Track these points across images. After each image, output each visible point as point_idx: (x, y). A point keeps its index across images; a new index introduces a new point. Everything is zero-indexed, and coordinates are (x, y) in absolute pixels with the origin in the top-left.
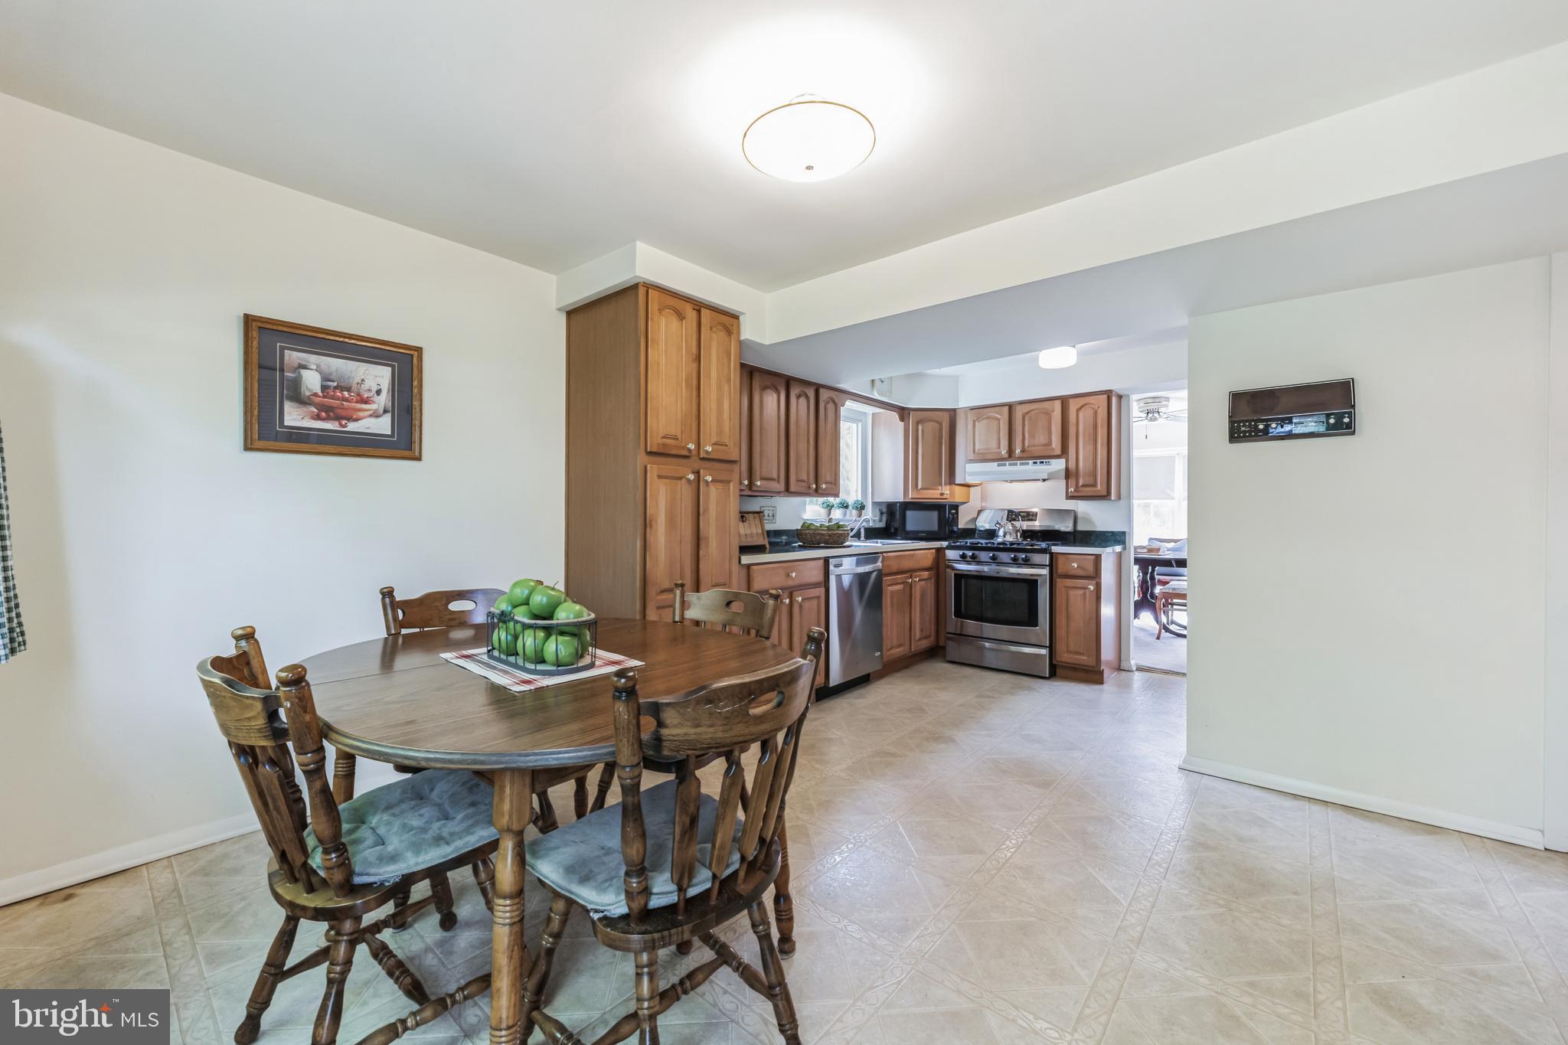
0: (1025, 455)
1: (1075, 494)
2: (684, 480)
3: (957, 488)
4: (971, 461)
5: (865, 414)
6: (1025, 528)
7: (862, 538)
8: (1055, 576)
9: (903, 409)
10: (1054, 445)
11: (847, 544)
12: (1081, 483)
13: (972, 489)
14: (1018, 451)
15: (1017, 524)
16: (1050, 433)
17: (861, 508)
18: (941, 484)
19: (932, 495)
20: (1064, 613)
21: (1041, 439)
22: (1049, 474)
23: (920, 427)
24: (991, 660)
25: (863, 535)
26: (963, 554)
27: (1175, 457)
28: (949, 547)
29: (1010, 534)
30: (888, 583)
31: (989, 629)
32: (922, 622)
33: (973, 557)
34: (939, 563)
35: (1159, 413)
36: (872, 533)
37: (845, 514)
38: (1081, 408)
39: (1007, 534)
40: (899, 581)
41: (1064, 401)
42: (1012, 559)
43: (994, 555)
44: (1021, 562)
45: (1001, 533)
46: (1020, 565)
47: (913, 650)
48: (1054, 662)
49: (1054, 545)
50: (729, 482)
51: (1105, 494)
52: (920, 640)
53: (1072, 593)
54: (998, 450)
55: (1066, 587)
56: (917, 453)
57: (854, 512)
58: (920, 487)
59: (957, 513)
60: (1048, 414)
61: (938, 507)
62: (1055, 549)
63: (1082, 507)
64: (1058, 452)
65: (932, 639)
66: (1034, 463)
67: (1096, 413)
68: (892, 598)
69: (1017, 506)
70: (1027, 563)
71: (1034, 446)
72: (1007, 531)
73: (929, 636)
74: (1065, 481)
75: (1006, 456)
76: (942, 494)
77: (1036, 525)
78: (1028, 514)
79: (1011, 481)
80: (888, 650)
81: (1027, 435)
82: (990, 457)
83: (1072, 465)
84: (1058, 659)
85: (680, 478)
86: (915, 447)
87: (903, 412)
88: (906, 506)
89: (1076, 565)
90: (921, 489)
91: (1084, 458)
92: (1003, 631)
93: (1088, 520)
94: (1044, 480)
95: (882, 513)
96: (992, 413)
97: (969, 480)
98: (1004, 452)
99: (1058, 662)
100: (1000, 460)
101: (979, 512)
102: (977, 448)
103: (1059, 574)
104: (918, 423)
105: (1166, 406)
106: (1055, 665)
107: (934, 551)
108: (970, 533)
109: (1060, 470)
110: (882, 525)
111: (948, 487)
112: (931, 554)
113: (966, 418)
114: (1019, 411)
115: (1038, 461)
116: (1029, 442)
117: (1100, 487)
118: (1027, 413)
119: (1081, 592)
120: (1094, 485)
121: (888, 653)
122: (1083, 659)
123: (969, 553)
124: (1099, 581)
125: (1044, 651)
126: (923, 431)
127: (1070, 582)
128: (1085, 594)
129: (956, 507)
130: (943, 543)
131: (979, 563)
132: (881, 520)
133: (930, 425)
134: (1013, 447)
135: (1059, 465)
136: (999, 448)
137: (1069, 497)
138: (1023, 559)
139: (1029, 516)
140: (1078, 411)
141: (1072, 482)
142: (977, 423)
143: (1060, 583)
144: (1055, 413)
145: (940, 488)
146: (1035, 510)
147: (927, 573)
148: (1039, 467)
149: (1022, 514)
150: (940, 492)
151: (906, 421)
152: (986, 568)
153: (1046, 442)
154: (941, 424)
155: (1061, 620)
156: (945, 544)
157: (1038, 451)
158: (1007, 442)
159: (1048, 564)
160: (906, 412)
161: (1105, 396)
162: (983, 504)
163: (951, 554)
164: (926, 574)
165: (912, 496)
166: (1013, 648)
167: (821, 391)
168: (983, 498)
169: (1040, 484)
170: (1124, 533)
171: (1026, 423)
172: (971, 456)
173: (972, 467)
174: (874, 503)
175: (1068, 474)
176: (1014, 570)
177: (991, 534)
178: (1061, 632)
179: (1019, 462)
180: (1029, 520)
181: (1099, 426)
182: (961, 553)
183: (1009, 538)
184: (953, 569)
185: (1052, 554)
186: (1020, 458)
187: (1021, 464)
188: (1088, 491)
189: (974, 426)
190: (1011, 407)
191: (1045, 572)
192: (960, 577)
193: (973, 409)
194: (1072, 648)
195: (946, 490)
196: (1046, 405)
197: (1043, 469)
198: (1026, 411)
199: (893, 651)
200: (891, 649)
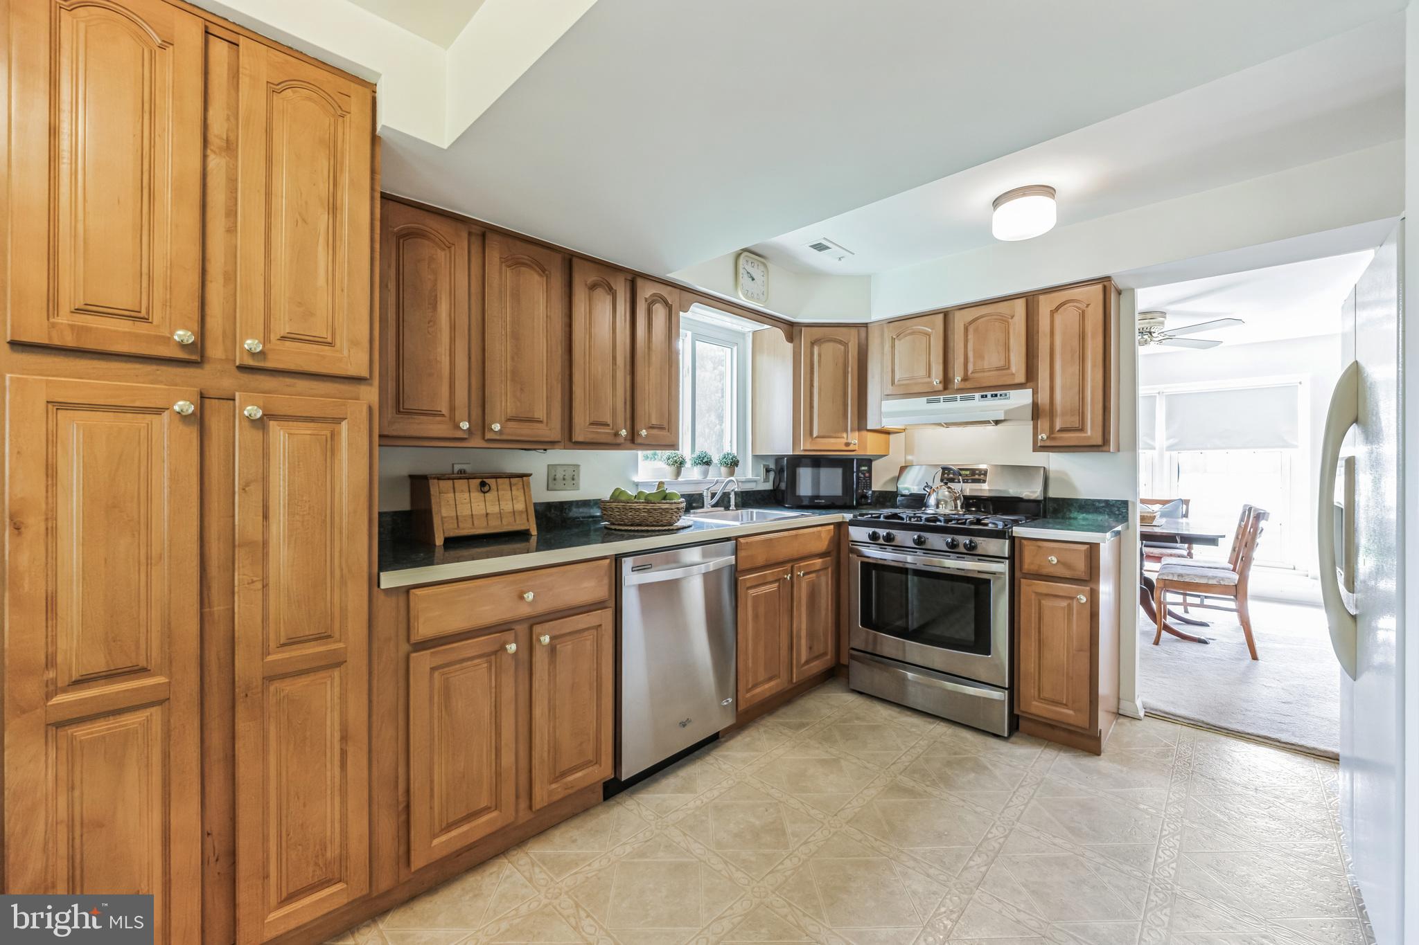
0: (968, 385)
1: (1048, 443)
2: (166, 414)
3: (870, 436)
4: (889, 396)
5: (743, 335)
6: (968, 493)
7: (732, 507)
8: (1017, 574)
9: (791, 324)
10: (1013, 369)
11: (680, 524)
12: (1058, 427)
13: (892, 437)
14: (958, 379)
15: (956, 487)
16: (1007, 349)
17: (732, 464)
18: (846, 431)
19: (833, 445)
20: (1034, 633)
21: (993, 359)
22: (1006, 412)
23: (816, 349)
24: (916, 697)
25: (733, 502)
26: (874, 533)
27: (1155, 396)
28: (854, 523)
29: (946, 502)
30: (748, 585)
31: (915, 651)
32: (811, 635)
33: (889, 538)
34: (840, 544)
35: (1150, 333)
36: (749, 499)
37: (706, 474)
38: (1058, 308)
39: (941, 504)
40: (770, 579)
41: (1031, 299)
42: (947, 544)
43: (919, 537)
44: (962, 549)
45: (932, 501)
46: (961, 556)
47: (794, 681)
48: (1016, 712)
49: (1016, 523)
50: (338, 420)
51: (1100, 442)
52: (807, 662)
53: (1046, 603)
54: (928, 380)
55: (1037, 594)
56: (812, 385)
57: (724, 470)
58: (815, 434)
59: (870, 471)
60: (1005, 321)
61: (844, 463)
62: (1018, 531)
63: (1056, 462)
64: (1021, 378)
65: (829, 657)
66: (982, 397)
67: (1083, 315)
68: (755, 607)
69: (956, 461)
70: (971, 551)
71: (983, 371)
72: (940, 497)
73: (825, 654)
74: (1032, 422)
75: (940, 387)
76: (847, 444)
77: (985, 489)
78: (973, 471)
79: (948, 425)
80: (748, 691)
81: (971, 354)
82: (917, 390)
83: (1043, 398)
84: (1022, 708)
85: (158, 411)
86: (808, 379)
87: (792, 330)
88: (796, 462)
89: (1055, 560)
90: (816, 437)
91: (1063, 387)
92: (937, 656)
93: (1065, 481)
94: (997, 422)
95: (768, 471)
96: (920, 326)
97: (888, 424)
98: (936, 381)
99: (1023, 712)
100: (930, 394)
101: (903, 469)
102: (897, 377)
103: (1024, 571)
104: (813, 344)
105: (1162, 323)
106: (1018, 716)
107: (832, 527)
108: (887, 498)
109: (1024, 407)
110: (768, 486)
111: (857, 433)
112: (827, 534)
113: (882, 336)
114: (959, 321)
115: (989, 394)
116: (974, 365)
117: (1092, 432)
118: (971, 323)
119: (1064, 603)
120: (1082, 429)
121: (748, 695)
122: (1068, 714)
123: (882, 532)
124: (1094, 586)
125: (997, 695)
126: (820, 355)
127: (1043, 586)
128: (1070, 607)
129: (868, 462)
130: (845, 515)
131: (900, 548)
132: (766, 480)
133: (829, 348)
134: (951, 375)
135: (1021, 398)
136: (929, 376)
137: (1038, 448)
138: (965, 545)
139: (976, 476)
140: (1053, 313)
141: (1044, 424)
142: (897, 342)
143: (1029, 588)
144: (1016, 318)
145: (845, 435)
146: (983, 467)
147: (820, 560)
148: (990, 403)
149: (963, 472)
150: (844, 441)
151: (796, 341)
152: (909, 559)
153: (1002, 363)
154: (846, 345)
155: (1028, 647)
156: (848, 516)
157: (991, 378)
158: (941, 368)
159: (1007, 556)
160: (796, 329)
161: (1099, 287)
162: (909, 458)
163: (859, 534)
164: (818, 562)
165: (805, 447)
166: (950, 686)
167: (640, 282)
168: (909, 449)
169: (991, 428)
170: (1125, 503)
171: (970, 336)
172: (889, 389)
173: (890, 405)
174: (757, 458)
175: (1036, 412)
176: (952, 564)
177: (918, 501)
178: (1028, 664)
179: (958, 396)
180: (975, 481)
181: (1090, 335)
182: (871, 530)
183: (943, 510)
184: (860, 555)
185: (1013, 539)
186: (960, 390)
187: (962, 399)
188: (1071, 438)
189: (893, 347)
190: (946, 314)
191: (1003, 567)
192: (869, 567)
193: (891, 321)
194: (1047, 694)
195: (854, 438)
196: (1003, 308)
197: (995, 407)
198: (970, 319)
199: (758, 690)
200: (755, 686)
